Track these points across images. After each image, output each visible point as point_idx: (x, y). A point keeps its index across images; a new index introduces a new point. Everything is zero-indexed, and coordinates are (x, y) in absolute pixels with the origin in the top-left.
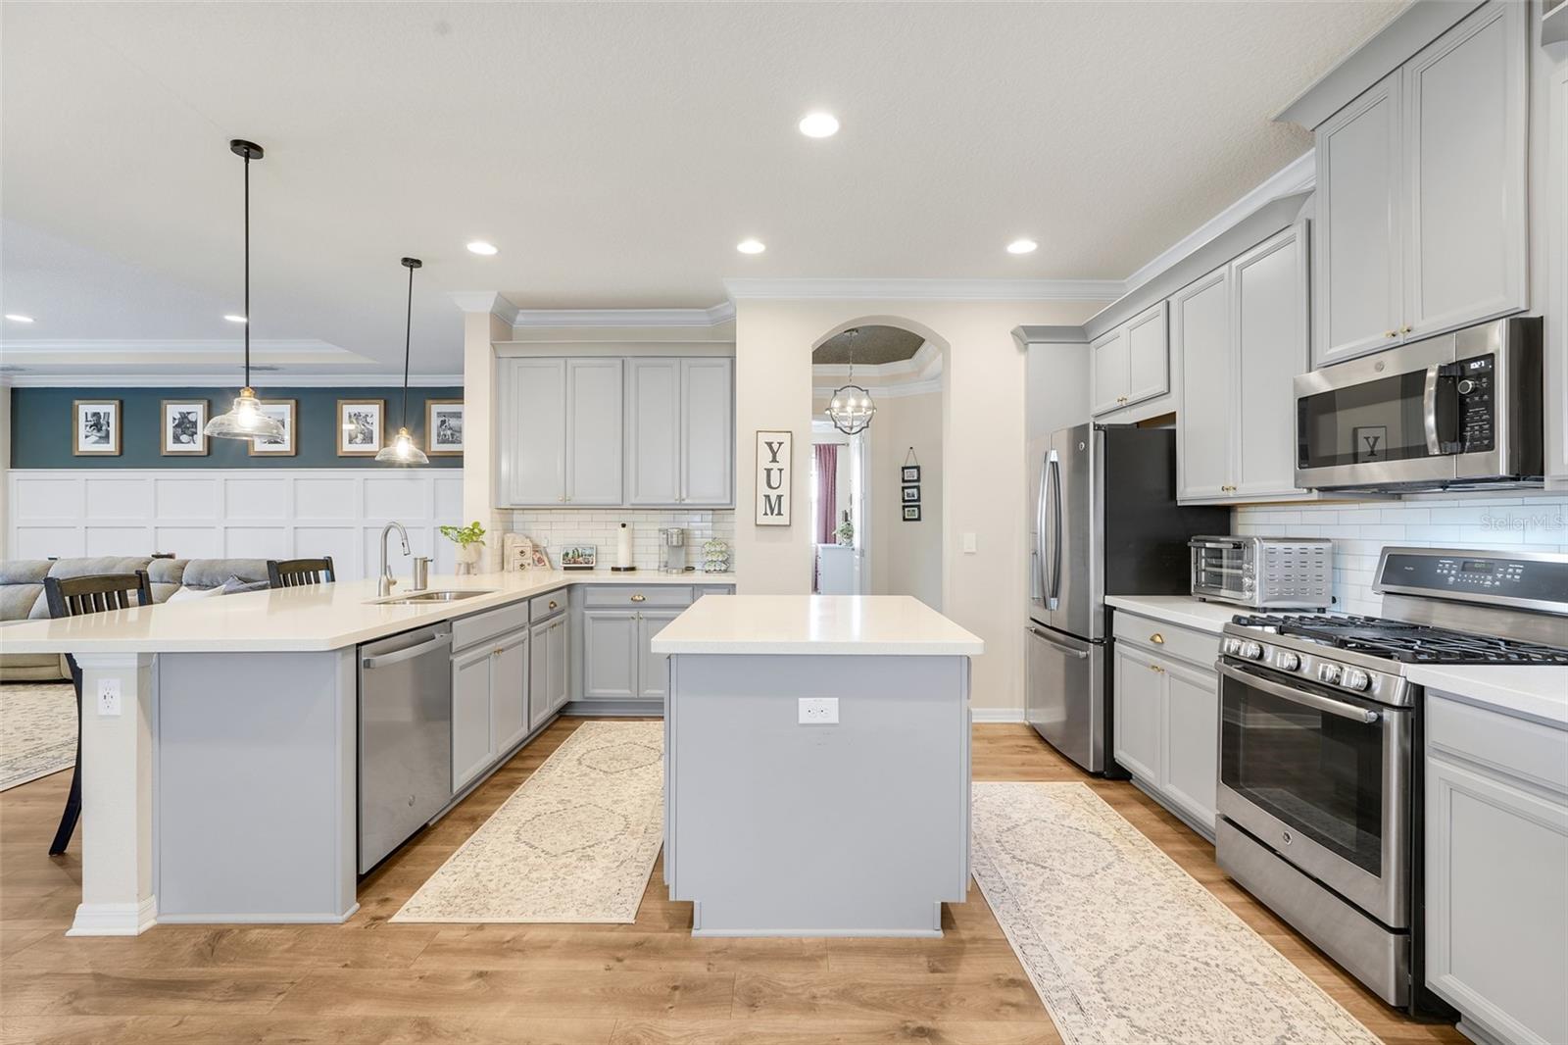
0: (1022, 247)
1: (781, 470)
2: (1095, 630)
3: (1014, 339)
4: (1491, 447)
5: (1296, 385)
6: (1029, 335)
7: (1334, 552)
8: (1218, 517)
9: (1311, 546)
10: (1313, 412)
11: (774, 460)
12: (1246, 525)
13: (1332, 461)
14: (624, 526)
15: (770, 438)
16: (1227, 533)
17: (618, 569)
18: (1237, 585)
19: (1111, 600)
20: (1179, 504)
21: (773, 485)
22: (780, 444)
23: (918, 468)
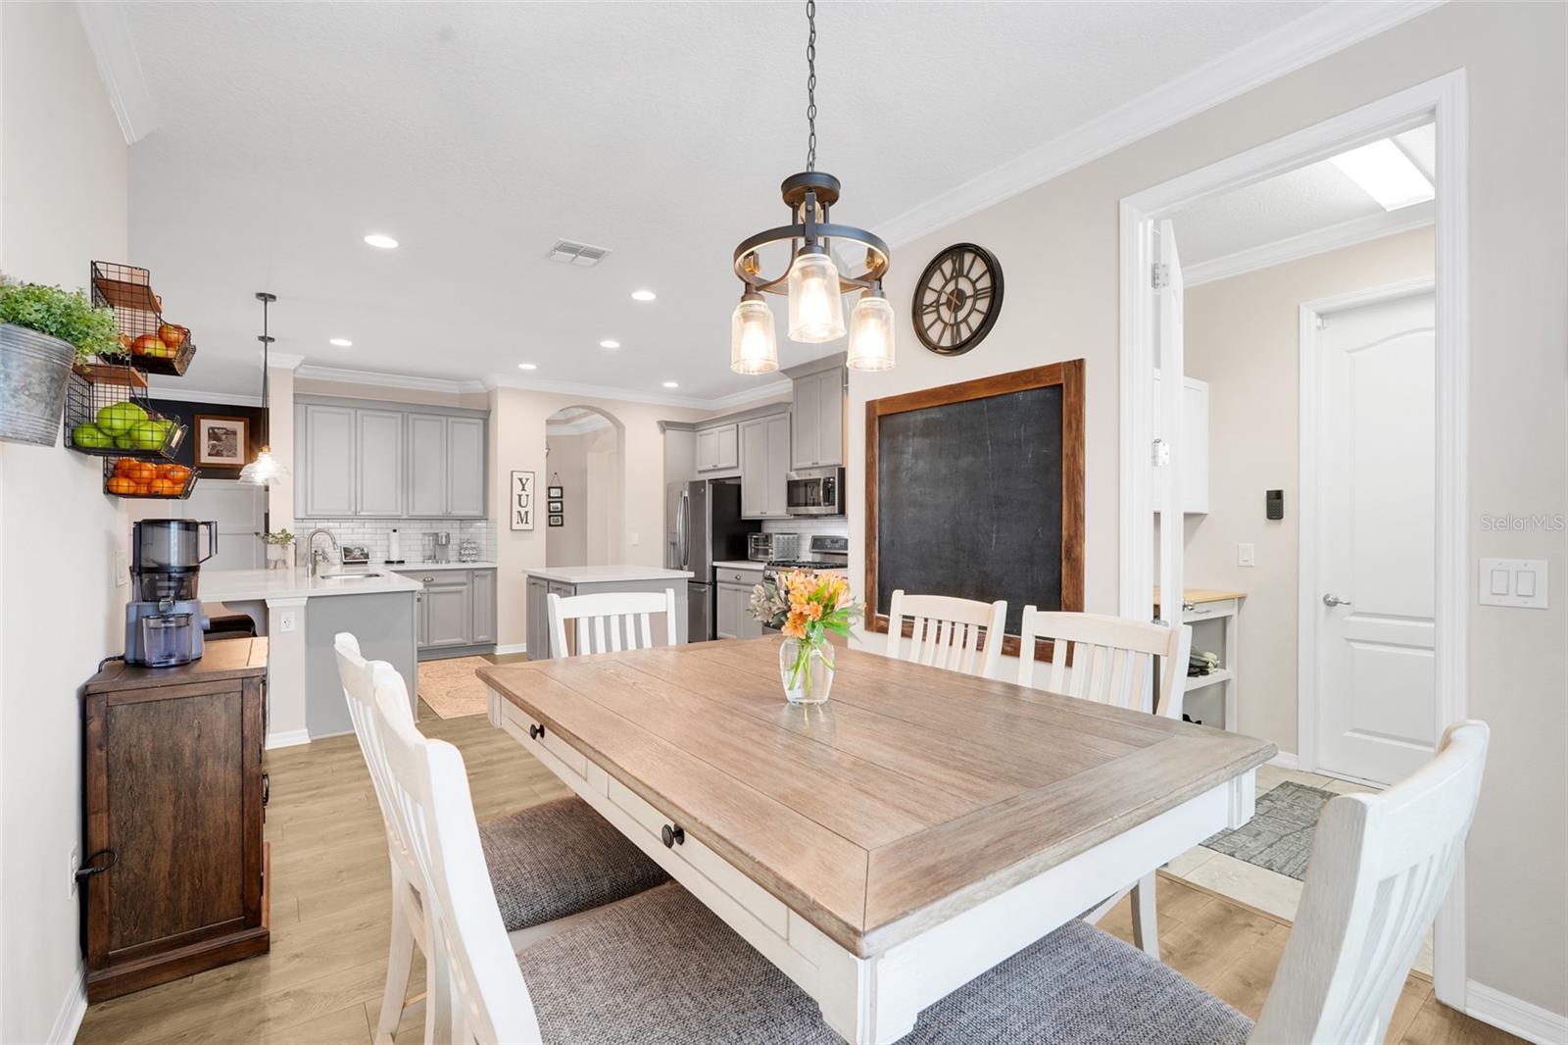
0: (671, 385)
1: (527, 496)
2: (708, 578)
3: (659, 425)
4: (834, 505)
5: (787, 475)
6: (666, 426)
7: (798, 538)
8: (756, 525)
9: (791, 536)
10: (792, 485)
11: (523, 489)
12: (768, 528)
13: (798, 505)
14: (395, 531)
15: (521, 475)
16: (760, 531)
17: (392, 562)
18: (766, 552)
19: (715, 564)
20: (742, 518)
21: (523, 504)
22: (527, 479)
23: (561, 488)
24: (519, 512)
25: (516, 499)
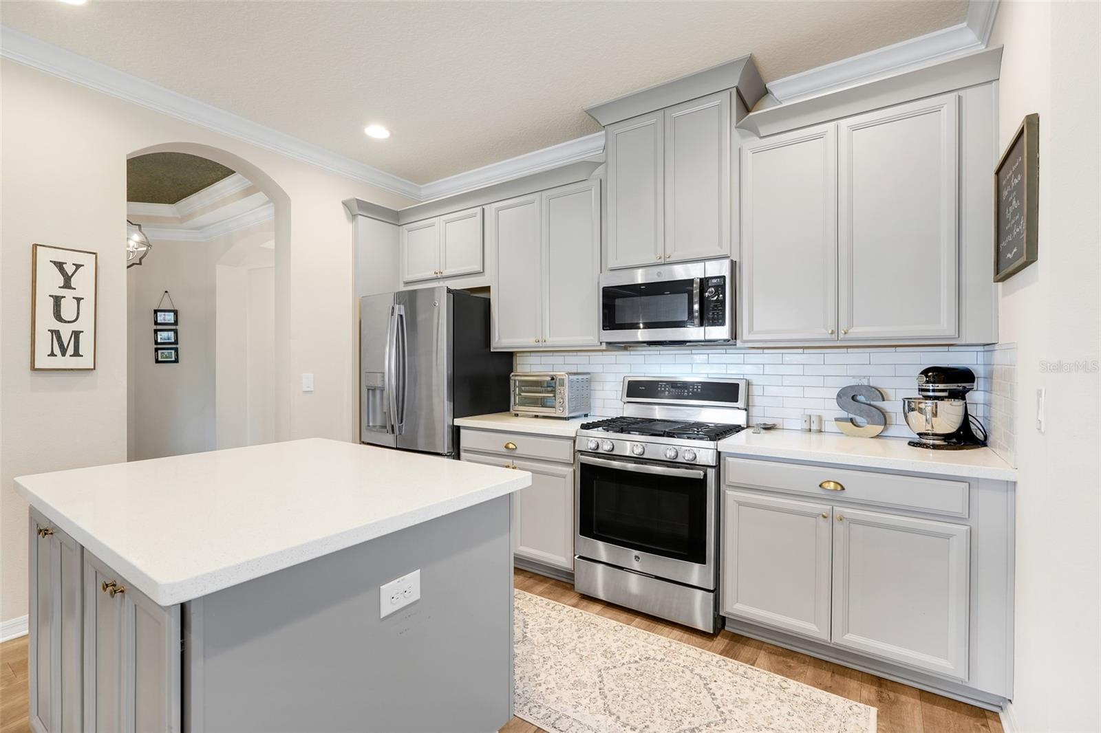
0: (377, 132)
1: (78, 300)
2: (447, 445)
3: (345, 210)
4: (723, 324)
6: (358, 209)
9: (585, 377)
10: (612, 294)
11: (67, 285)
13: (628, 326)
15: (60, 256)
19: (458, 422)
20: (492, 350)
21: (64, 316)
22: (78, 266)
23: (176, 312)
24: (56, 333)
25: (45, 307)
